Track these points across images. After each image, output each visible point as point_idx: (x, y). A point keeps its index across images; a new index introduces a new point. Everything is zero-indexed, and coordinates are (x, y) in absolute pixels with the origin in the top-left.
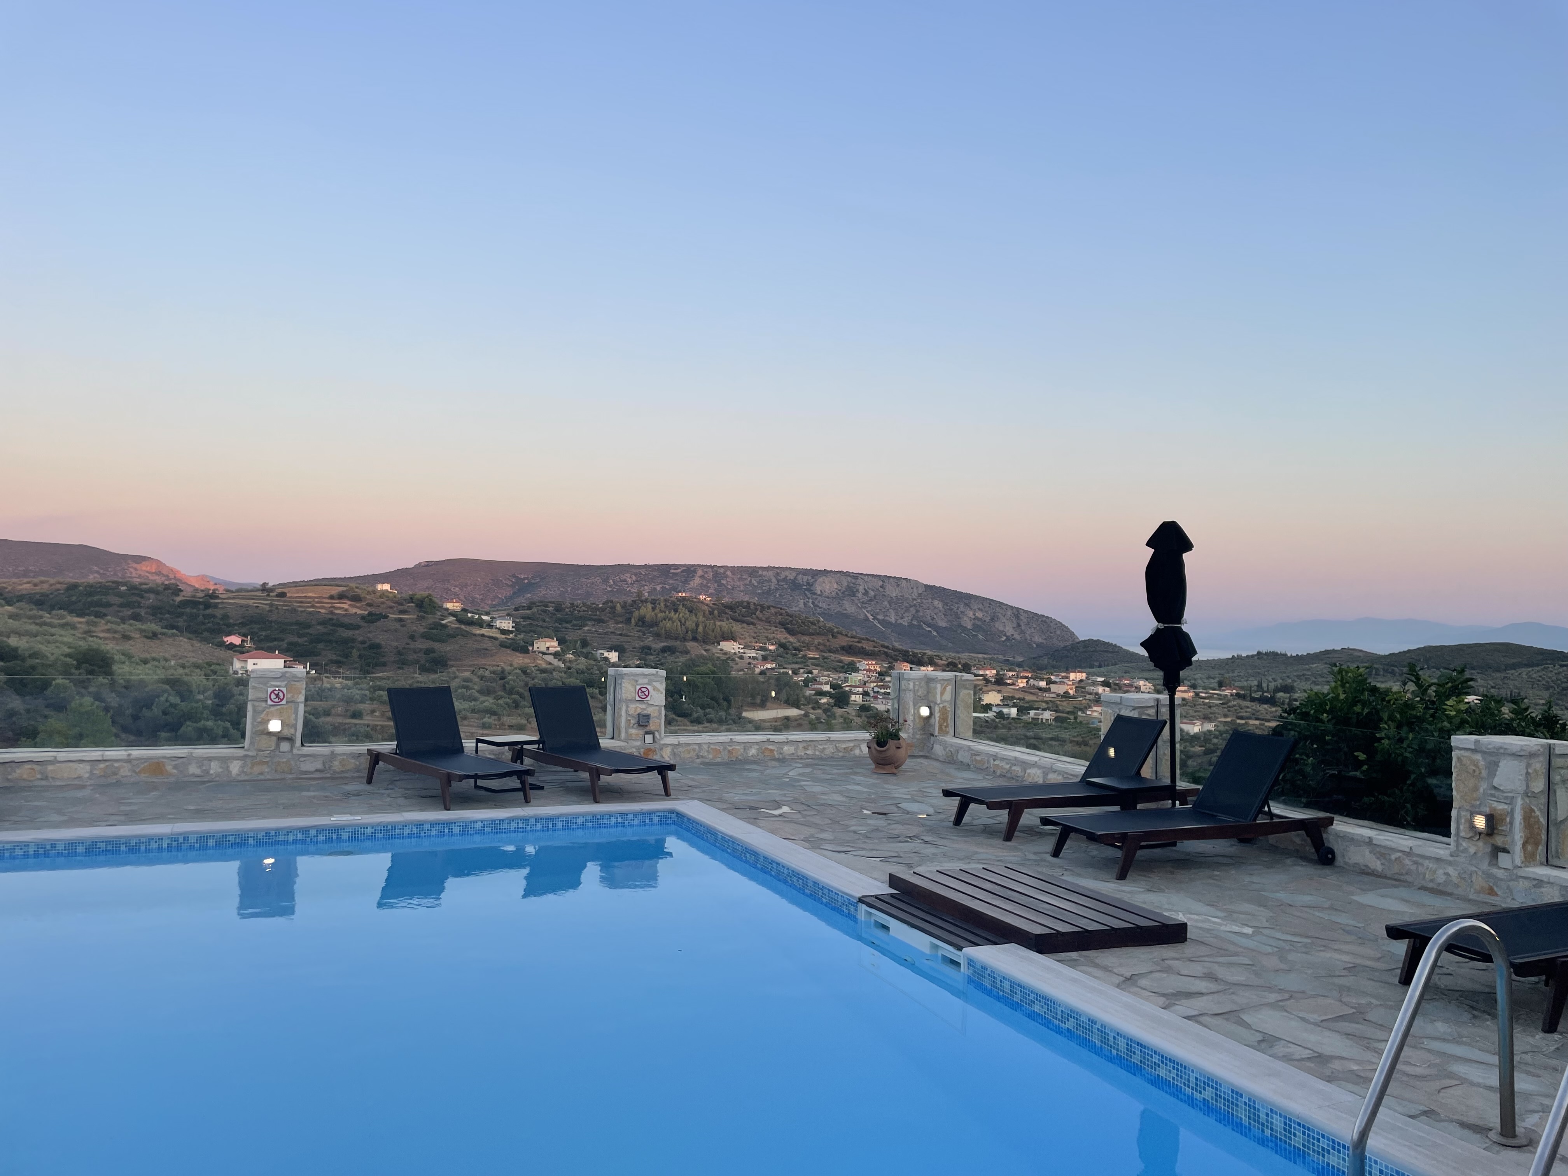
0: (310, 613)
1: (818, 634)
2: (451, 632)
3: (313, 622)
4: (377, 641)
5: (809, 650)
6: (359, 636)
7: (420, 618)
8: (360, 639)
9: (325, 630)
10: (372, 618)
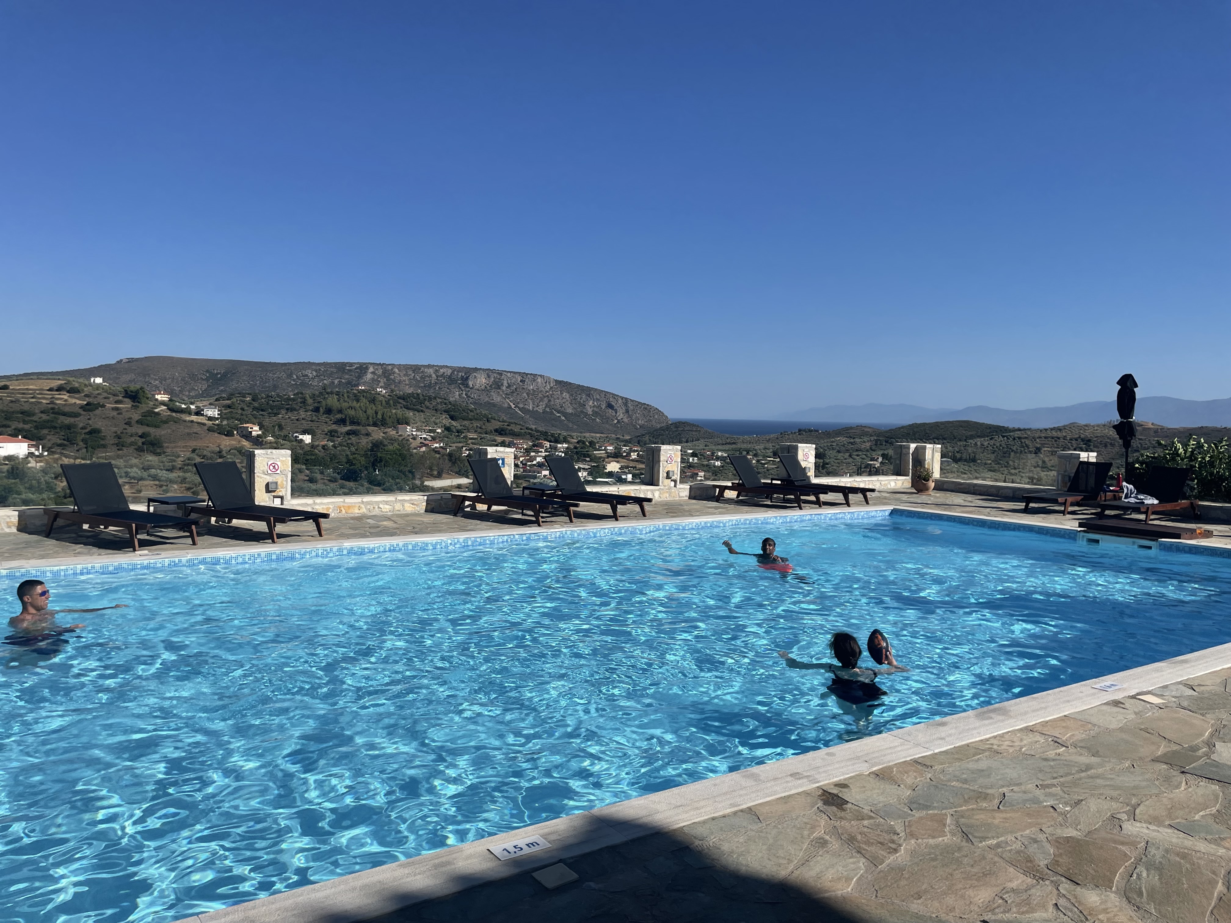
0: (32, 403)
1: (476, 419)
2: (164, 419)
3: (37, 411)
4: (97, 426)
5: (469, 432)
6: (80, 422)
7: (135, 407)
8: (81, 425)
9: (48, 418)
10: (89, 407)
